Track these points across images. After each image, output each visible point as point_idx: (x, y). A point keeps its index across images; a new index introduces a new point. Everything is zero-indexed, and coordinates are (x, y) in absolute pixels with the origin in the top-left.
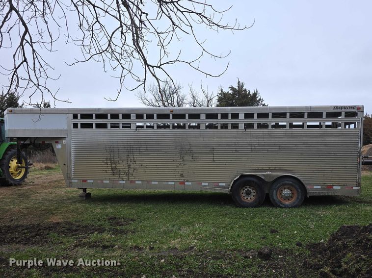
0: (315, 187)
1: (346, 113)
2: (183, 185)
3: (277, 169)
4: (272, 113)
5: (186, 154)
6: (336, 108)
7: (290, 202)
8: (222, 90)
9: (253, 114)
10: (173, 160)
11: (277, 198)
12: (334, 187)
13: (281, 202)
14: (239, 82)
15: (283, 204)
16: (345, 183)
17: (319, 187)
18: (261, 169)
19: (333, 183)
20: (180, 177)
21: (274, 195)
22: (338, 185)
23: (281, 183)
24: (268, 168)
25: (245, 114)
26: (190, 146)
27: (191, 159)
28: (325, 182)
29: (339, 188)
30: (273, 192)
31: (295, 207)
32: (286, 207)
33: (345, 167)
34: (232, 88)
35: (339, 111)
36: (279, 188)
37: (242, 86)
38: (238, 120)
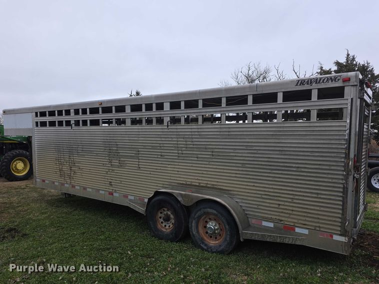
0: (265, 224)
1: (319, 90)
2: (111, 196)
3: (209, 186)
4: (203, 100)
5: (114, 158)
6: (302, 82)
7: (217, 242)
8: (322, 67)
9: (180, 102)
10: (103, 164)
11: (198, 232)
12: (297, 230)
13: (202, 240)
14: (348, 55)
15: (206, 245)
16: (318, 225)
17: (271, 225)
18: (189, 185)
19: (296, 221)
20: (109, 185)
21: (193, 228)
22: (304, 226)
23: (202, 211)
24: (198, 184)
25: (170, 102)
26: (117, 147)
27: (118, 164)
28: (280, 218)
29: (306, 232)
30: (192, 222)
31: (221, 252)
32: (209, 250)
33: (318, 194)
34: (338, 64)
35: (306, 87)
36: (200, 217)
37: (354, 59)
38: (162, 113)
